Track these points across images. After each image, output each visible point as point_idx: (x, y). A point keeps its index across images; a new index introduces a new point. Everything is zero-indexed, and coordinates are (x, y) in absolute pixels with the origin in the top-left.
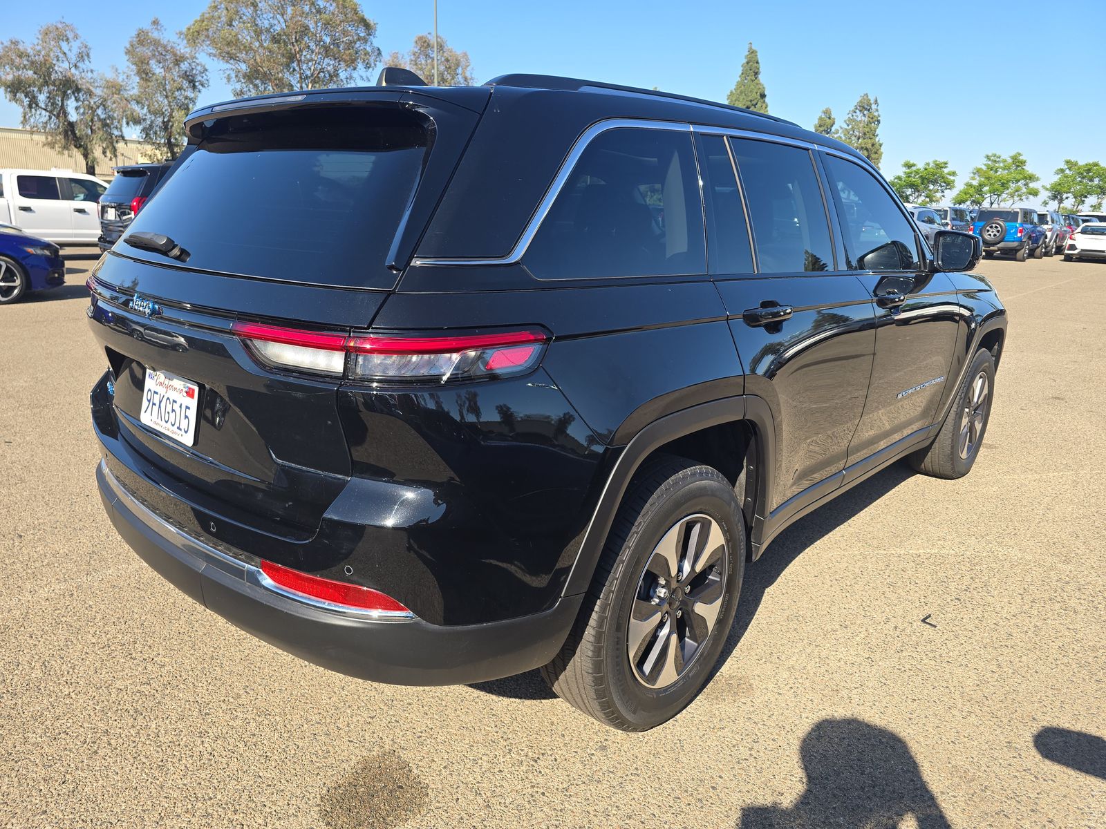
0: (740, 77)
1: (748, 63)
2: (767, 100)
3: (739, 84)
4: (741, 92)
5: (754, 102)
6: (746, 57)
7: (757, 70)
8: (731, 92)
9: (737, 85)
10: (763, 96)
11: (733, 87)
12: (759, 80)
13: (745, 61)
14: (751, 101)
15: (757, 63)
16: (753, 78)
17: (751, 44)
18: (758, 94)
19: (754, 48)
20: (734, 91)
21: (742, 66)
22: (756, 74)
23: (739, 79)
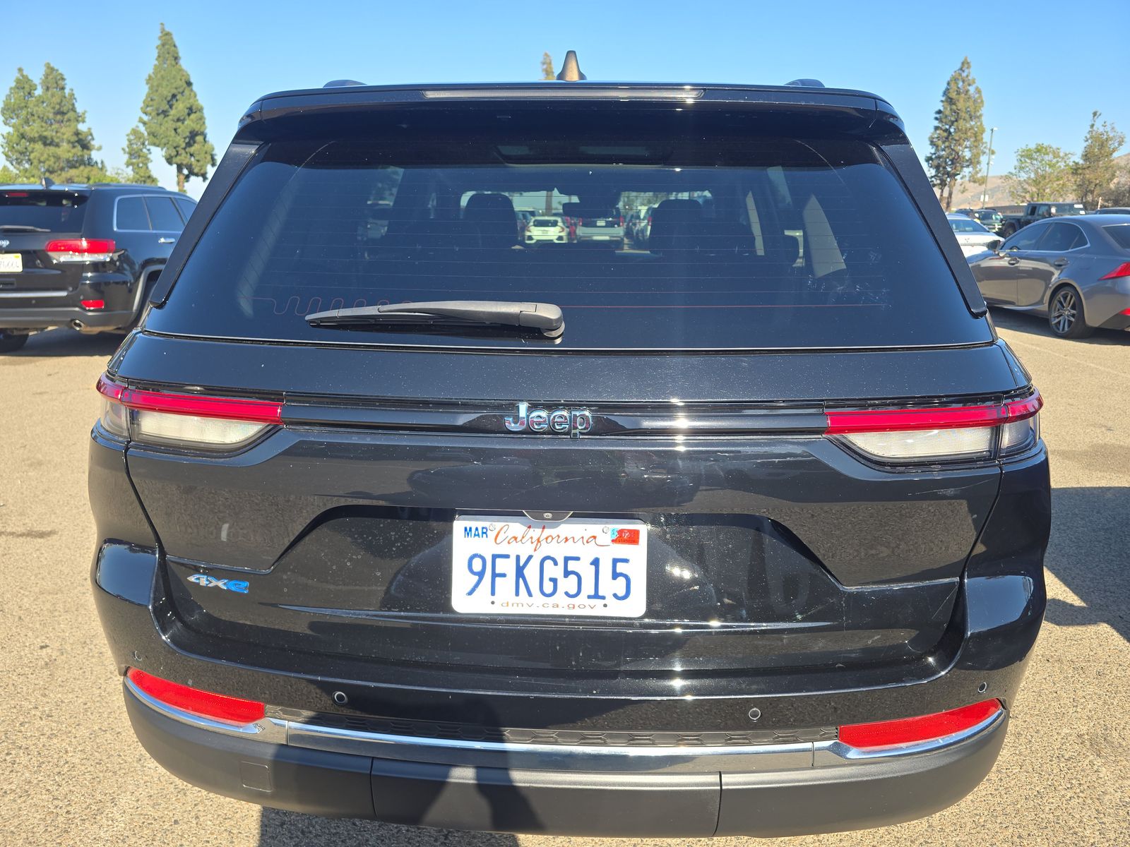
0: (156, 59)
1: (163, 45)
2: (195, 87)
3: (157, 69)
4: (163, 78)
5: (181, 90)
6: (160, 38)
7: (176, 55)
8: (150, 76)
9: (155, 69)
10: (189, 84)
11: (151, 71)
12: (180, 66)
13: (159, 42)
14: (176, 88)
15: (175, 46)
16: (173, 62)
17: (162, 24)
18: (183, 81)
19: (167, 29)
20: (153, 76)
21: (157, 48)
22: (176, 58)
23: (156, 62)
